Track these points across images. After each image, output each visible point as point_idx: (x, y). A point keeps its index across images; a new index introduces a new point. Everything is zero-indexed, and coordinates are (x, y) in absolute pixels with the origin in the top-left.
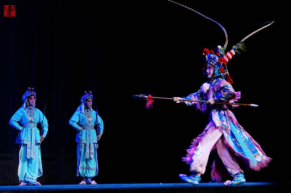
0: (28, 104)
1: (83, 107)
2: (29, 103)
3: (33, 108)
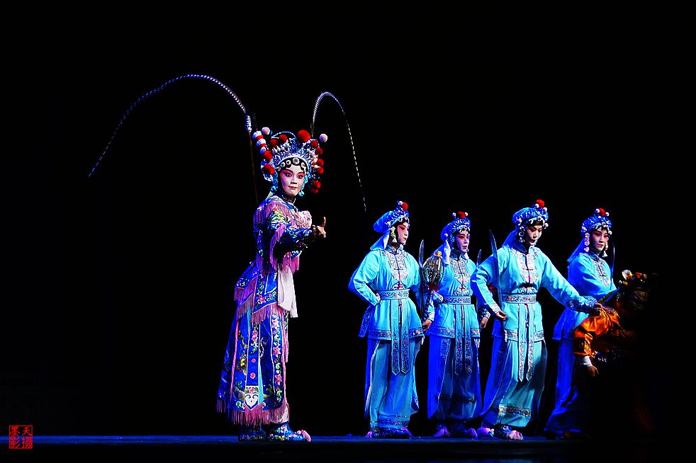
0: (395, 240)
1: (448, 251)
2: (397, 238)
3: (401, 250)
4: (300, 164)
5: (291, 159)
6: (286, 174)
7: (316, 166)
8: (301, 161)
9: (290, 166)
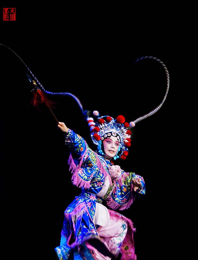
4: (116, 136)
5: (111, 133)
6: (107, 142)
7: (126, 141)
8: (117, 135)
9: (110, 137)
